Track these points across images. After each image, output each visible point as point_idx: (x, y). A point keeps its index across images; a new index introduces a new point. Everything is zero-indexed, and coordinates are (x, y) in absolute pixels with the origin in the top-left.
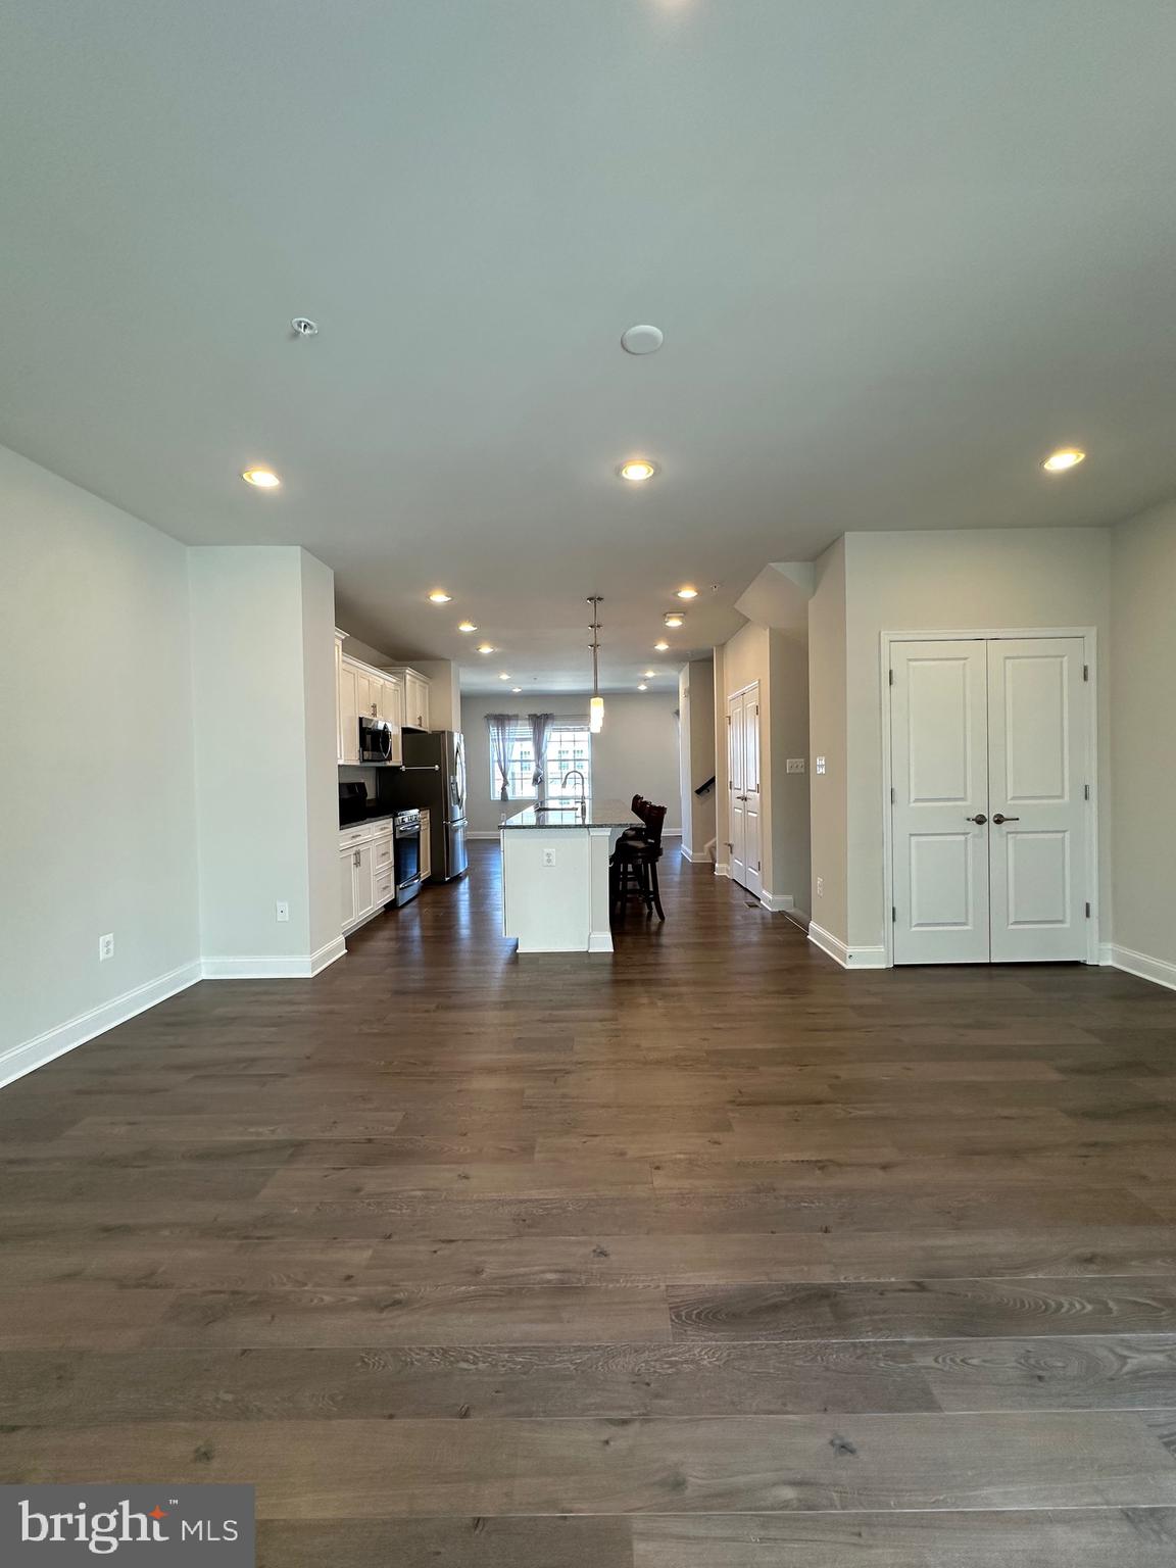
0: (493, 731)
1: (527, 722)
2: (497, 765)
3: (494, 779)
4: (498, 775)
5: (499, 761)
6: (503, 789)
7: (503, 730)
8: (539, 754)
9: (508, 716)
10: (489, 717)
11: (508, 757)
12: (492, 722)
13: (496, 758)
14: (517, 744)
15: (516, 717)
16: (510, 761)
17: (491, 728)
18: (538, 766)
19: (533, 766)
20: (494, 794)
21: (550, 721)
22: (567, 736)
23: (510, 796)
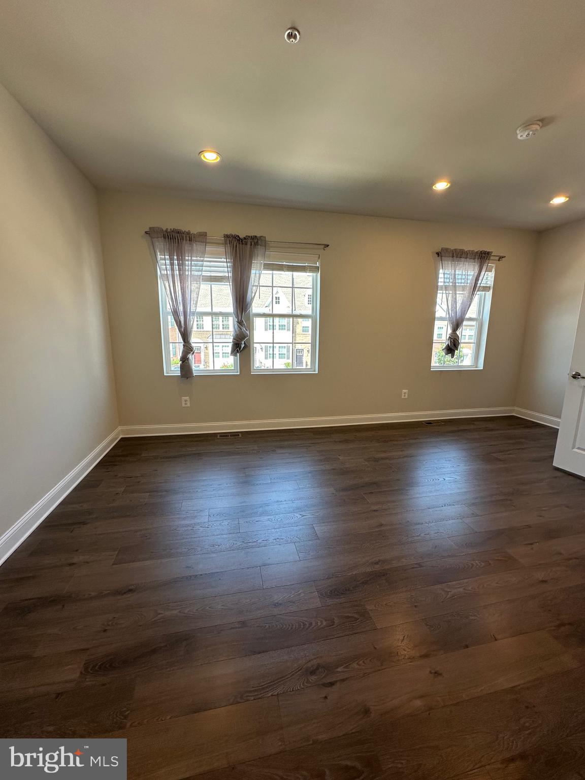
0: (163, 263)
1: (222, 249)
2: (171, 319)
3: (168, 343)
4: (174, 335)
5: (175, 313)
6: (184, 360)
7: (181, 260)
8: (242, 302)
9: (188, 233)
10: (152, 233)
11: (191, 308)
12: (160, 244)
13: (169, 308)
14: (205, 287)
15: (202, 238)
16: (193, 313)
17: (159, 256)
18: (240, 323)
19: (231, 322)
20: (169, 364)
21: (259, 250)
22: (284, 277)
23: (198, 368)
